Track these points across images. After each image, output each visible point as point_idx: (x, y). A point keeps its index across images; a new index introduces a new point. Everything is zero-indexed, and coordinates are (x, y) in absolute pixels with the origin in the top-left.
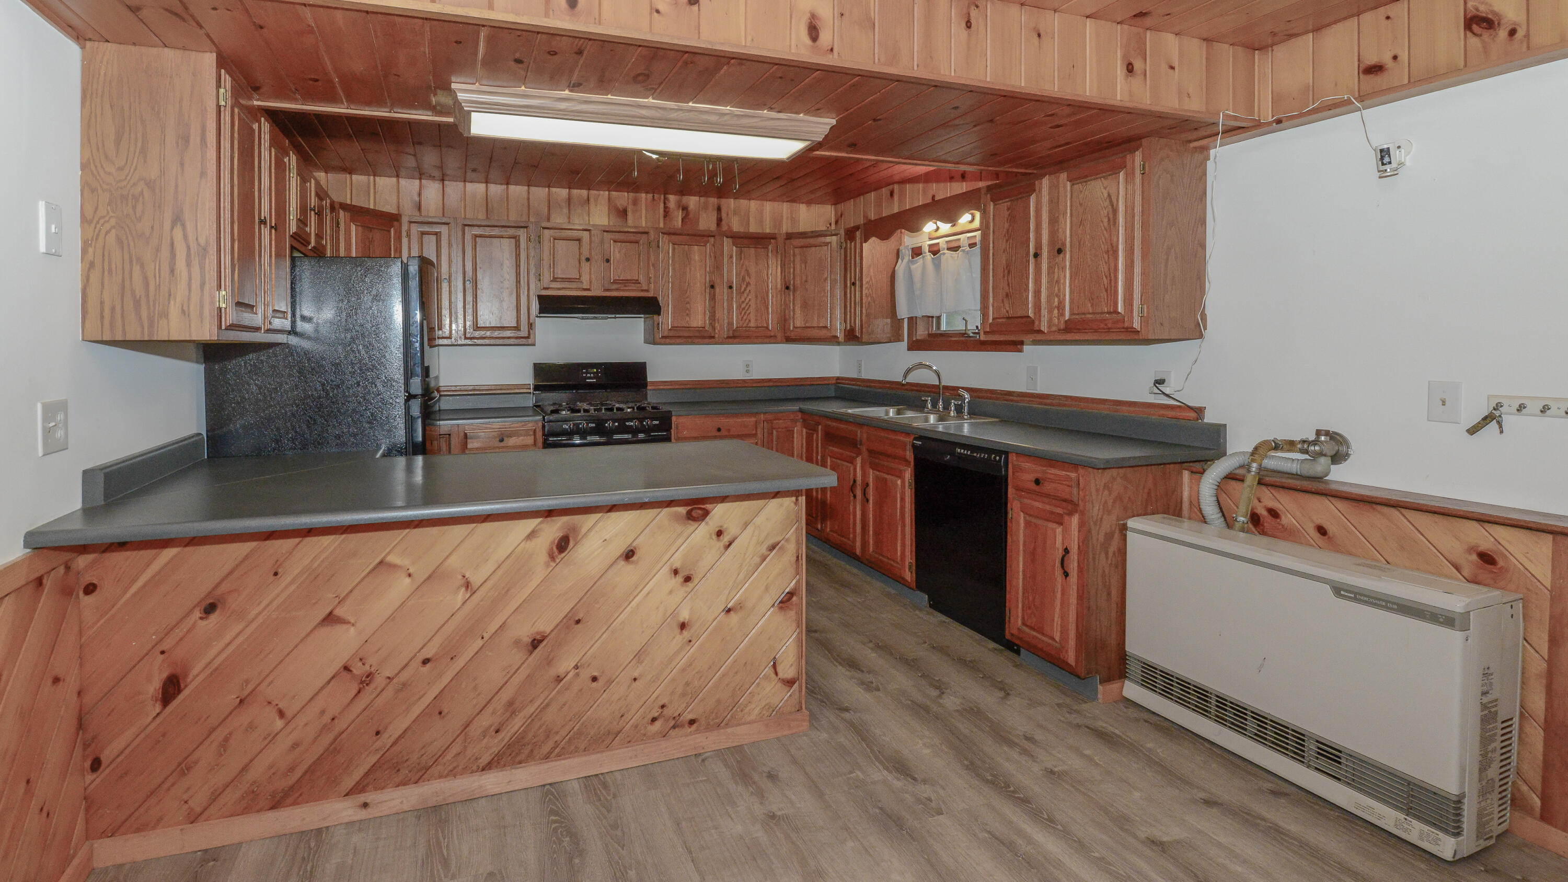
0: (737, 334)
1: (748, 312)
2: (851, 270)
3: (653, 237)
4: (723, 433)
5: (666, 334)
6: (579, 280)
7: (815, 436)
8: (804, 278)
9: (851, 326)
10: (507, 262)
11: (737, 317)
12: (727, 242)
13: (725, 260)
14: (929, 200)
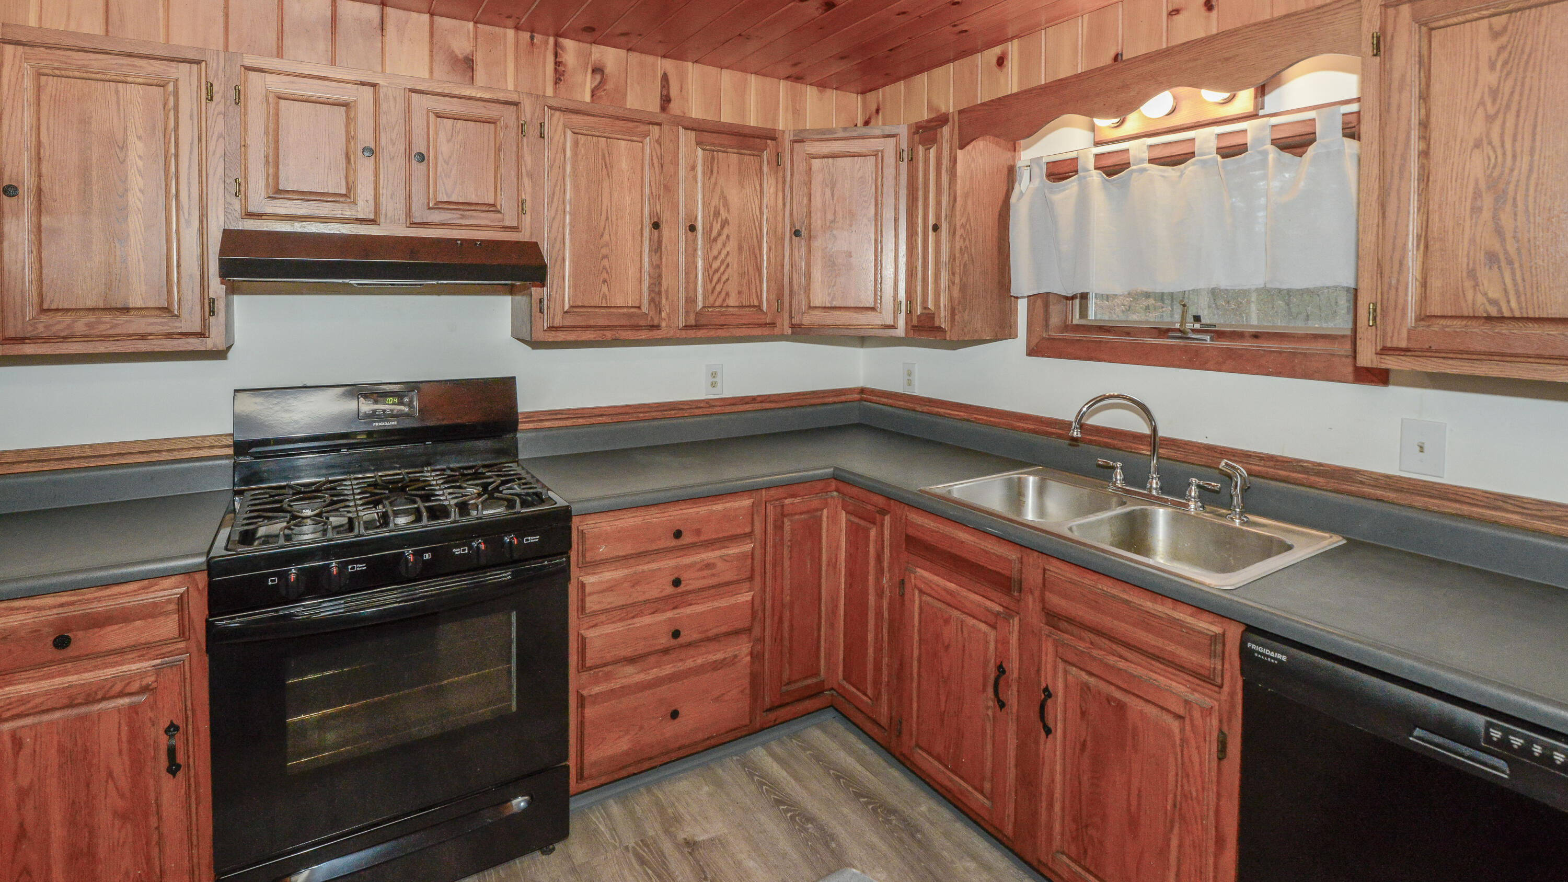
0: (703, 321)
1: (724, 278)
2: (926, 199)
3: (528, 116)
4: (686, 539)
5: (558, 322)
6: (348, 196)
7: (873, 533)
8: (830, 217)
9: (925, 308)
10: (139, 145)
11: (704, 287)
12: (686, 138)
13: (682, 173)
14: (1106, 59)
